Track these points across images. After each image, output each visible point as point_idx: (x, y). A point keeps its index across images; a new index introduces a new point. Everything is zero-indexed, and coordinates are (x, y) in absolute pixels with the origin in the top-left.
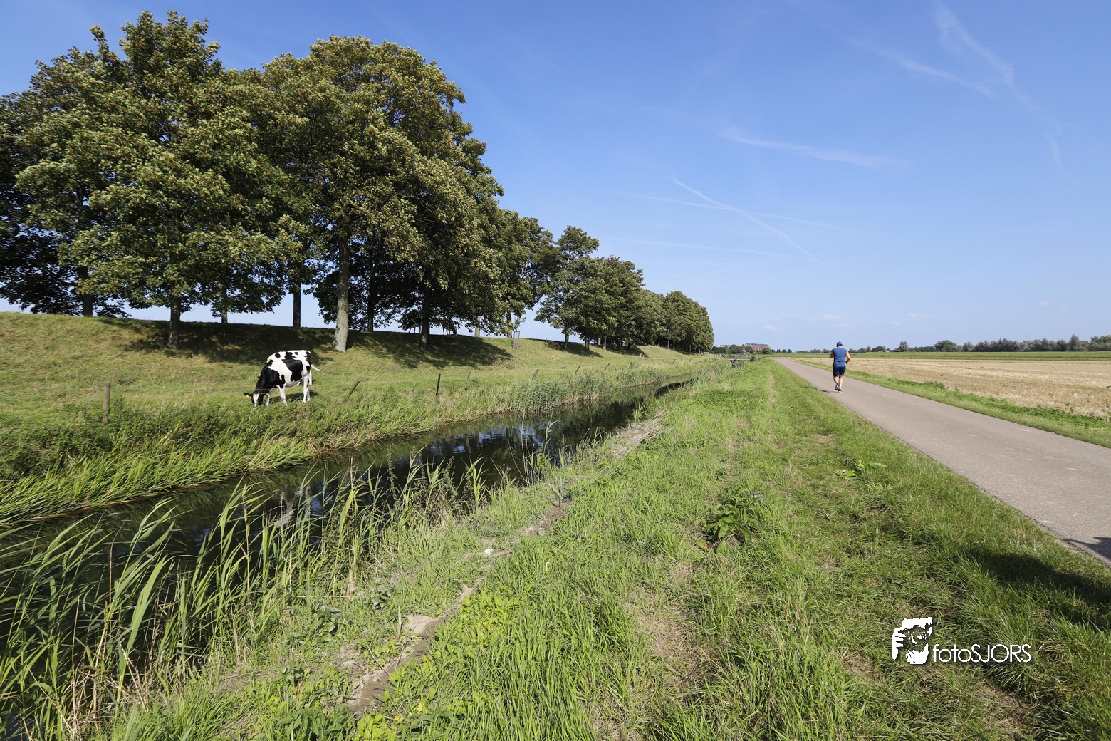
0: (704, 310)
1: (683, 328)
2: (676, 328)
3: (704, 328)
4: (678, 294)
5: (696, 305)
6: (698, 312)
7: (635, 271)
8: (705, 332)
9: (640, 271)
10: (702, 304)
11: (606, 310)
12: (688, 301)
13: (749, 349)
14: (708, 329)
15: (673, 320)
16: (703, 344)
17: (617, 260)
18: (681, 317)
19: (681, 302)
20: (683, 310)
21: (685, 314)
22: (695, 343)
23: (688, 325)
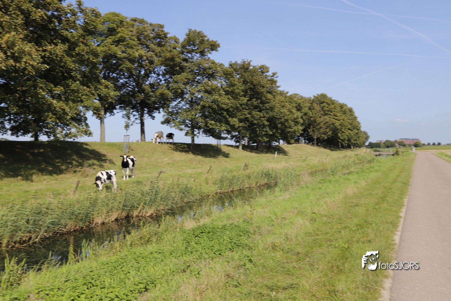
0: (351, 110)
1: (327, 127)
2: (321, 128)
3: (350, 126)
4: (324, 96)
5: (342, 106)
6: (345, 113)
7: (270, 74)
8: (352, 130)
9: (274, 74)
10: (349, 106)
11: (227, 110)
12: (333, 102)
13: (402, 144)
14: (355, 126)
15: (318, 120)
16: (349, 140)
17: (249, 64)
18: (326, 117)
19: (327, 103)
20: (328, 111)
21: (330, 115)
22: (342, 140)
23: (333, 124)
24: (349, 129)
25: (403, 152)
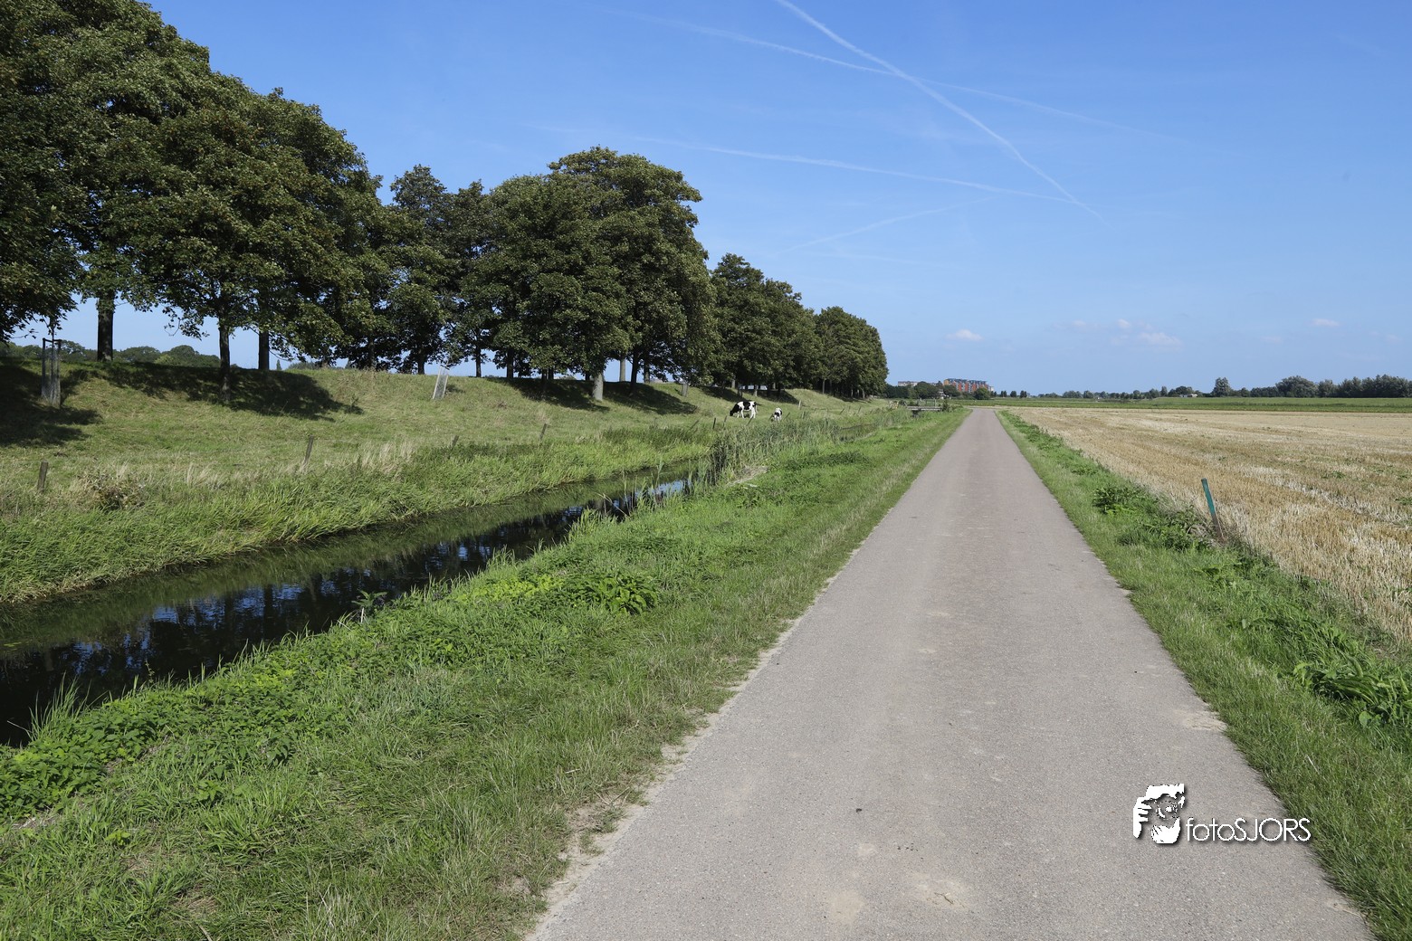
0: (874, 332)
1: (843, 364)
2: (834, 364)
3: (874, 362)
4: (838, 310)
5: (862, 326)
8: (875, 369)
12: (853, 322)
14: (880, 362)
16: (870, 384)
18: (842, 347)
19: (843, 324)
20: (844, 337)
21: (847, 343)
22: (862, 385)
23: (853, 359)
24: (874, 367)
25: (954, 408)
